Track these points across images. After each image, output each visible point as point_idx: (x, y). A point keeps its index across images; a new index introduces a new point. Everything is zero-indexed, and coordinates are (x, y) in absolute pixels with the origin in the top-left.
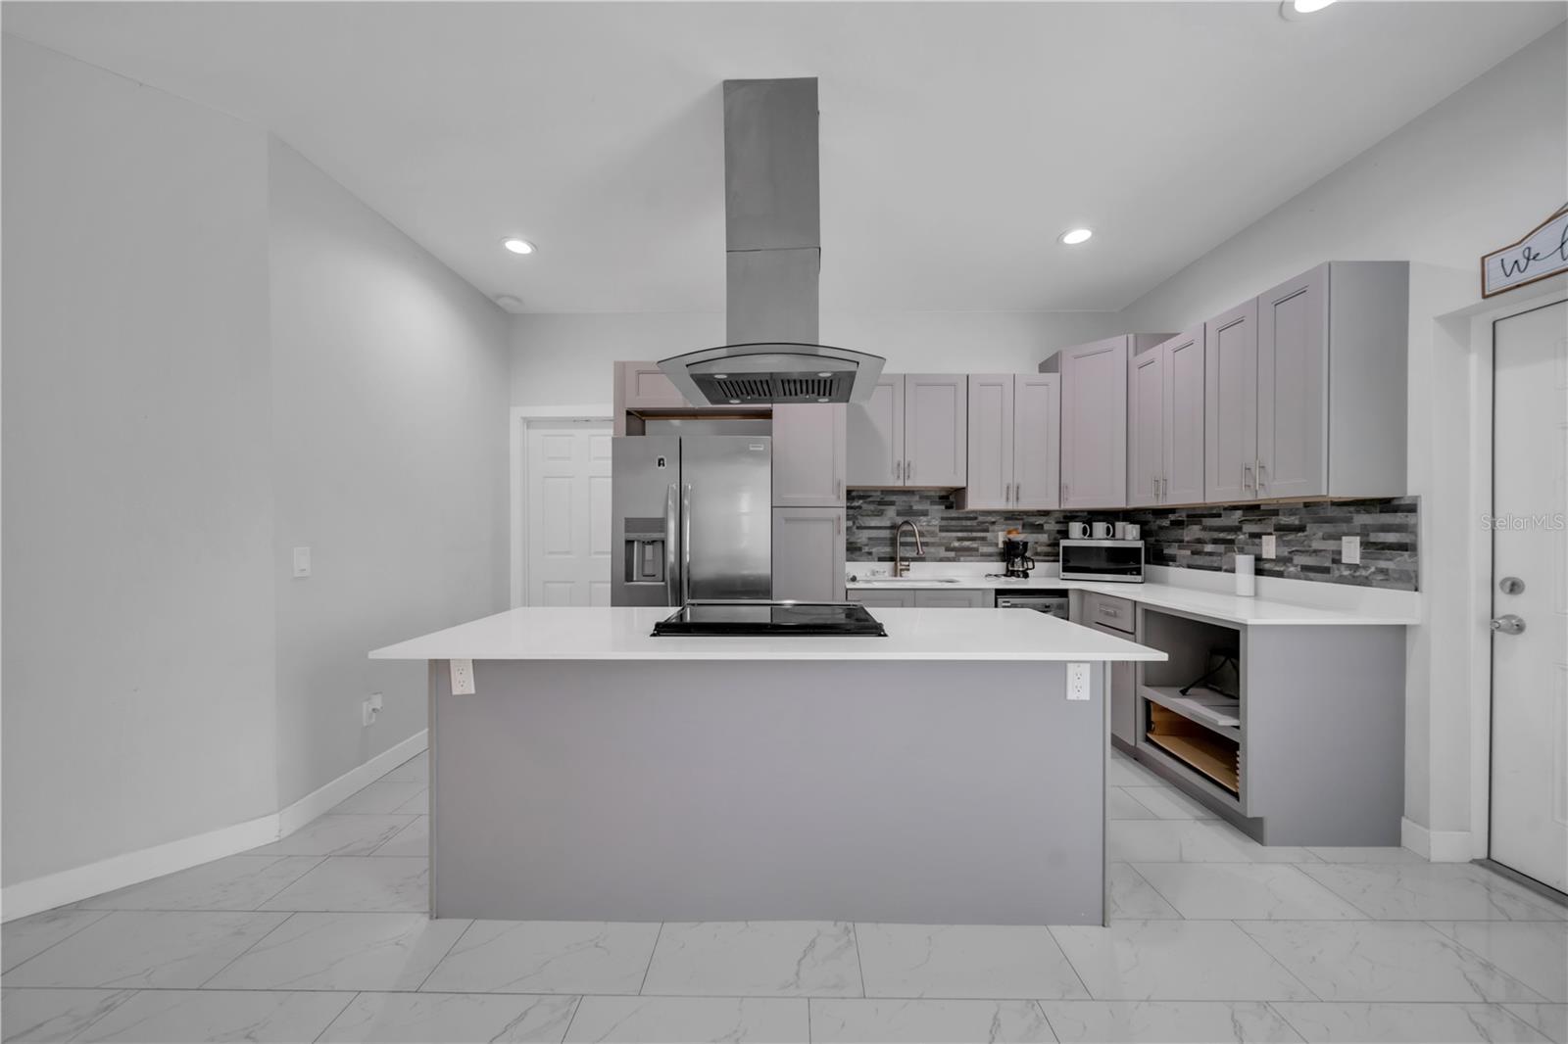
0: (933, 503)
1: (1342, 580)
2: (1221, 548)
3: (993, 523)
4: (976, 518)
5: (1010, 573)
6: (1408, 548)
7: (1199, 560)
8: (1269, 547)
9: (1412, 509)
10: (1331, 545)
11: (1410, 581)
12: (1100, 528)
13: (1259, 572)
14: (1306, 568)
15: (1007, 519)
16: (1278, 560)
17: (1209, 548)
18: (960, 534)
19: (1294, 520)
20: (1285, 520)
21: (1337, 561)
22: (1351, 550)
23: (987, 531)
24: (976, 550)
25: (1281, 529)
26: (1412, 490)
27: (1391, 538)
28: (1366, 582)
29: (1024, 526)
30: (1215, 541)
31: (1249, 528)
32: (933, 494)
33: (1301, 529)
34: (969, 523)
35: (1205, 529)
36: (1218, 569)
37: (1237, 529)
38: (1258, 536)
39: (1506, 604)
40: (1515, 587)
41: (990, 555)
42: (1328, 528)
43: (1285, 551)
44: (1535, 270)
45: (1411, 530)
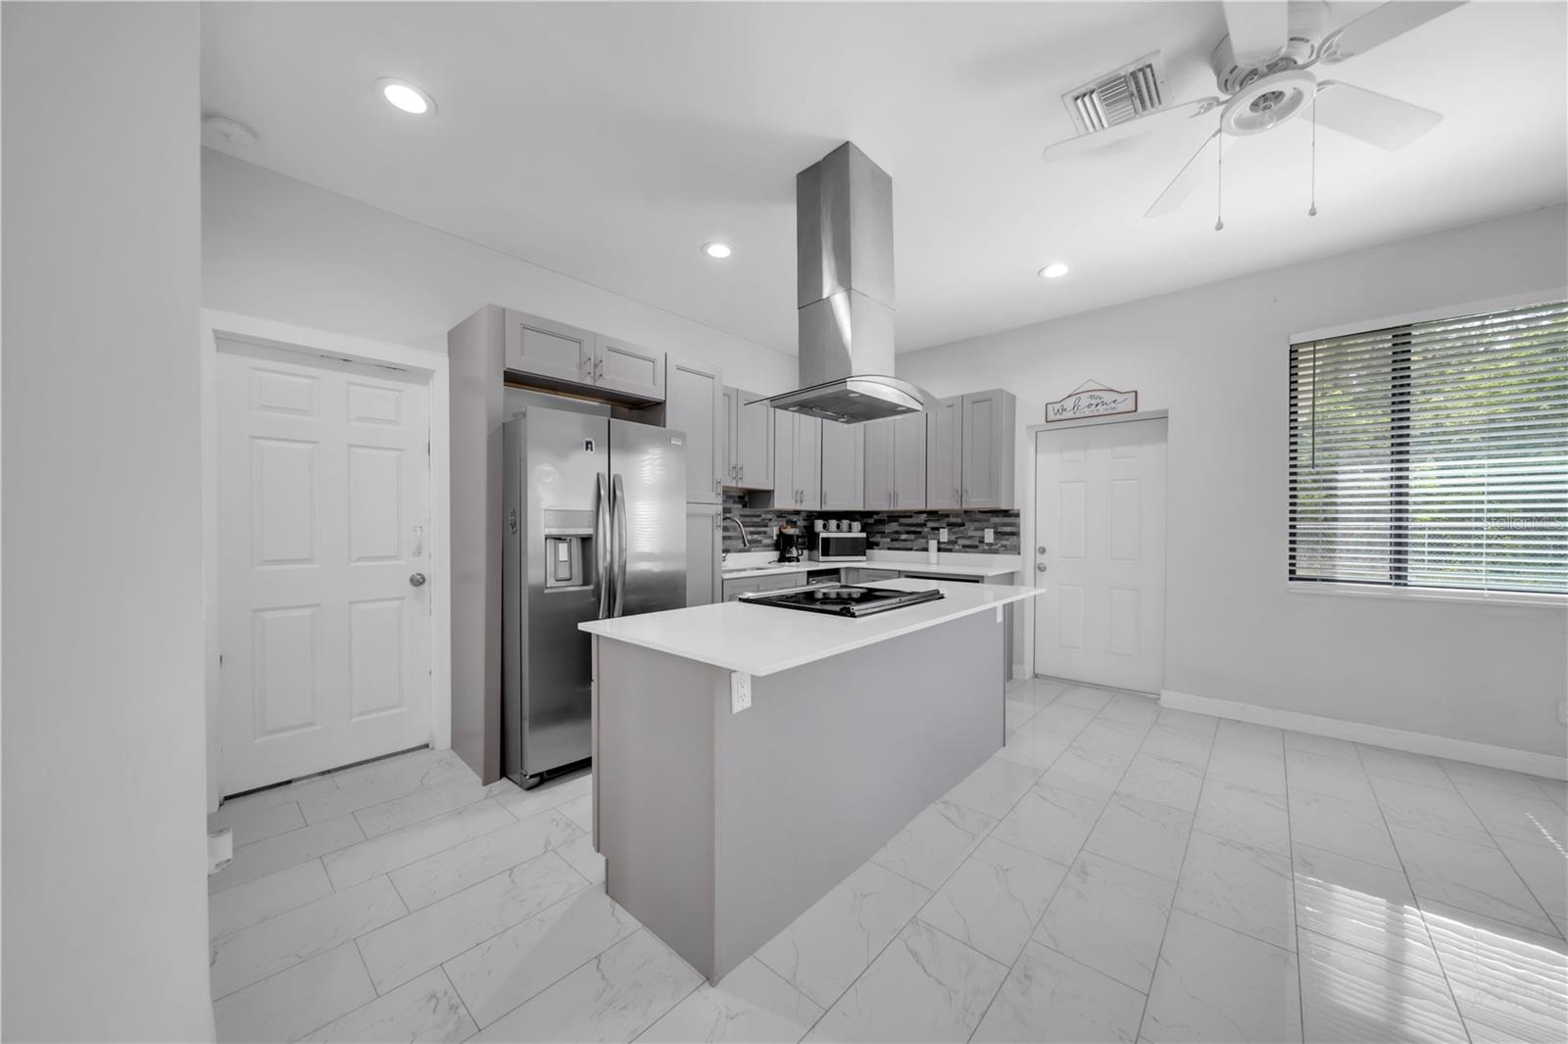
0: (735, 502)
1: (984, 552)
2: (912, 537)
3: (770, 520)
4: (760, 516)
5: (782, 559)
6: (1016, 534)
7: (896, 544)
8: (944, 535)
9: (1017, 515)
10: (979, 533)
11: (1016, 550)
12: (833, 523)
13: (939, 550)
14: (964, 546)
15: (778, 517)
16: (950, 542)
17: (904, 537)
18: (752, 529)
19: (959, 520)
20: (953, 520)
21: (982, 542)
22: (989, 536)
23: (766, 526)
24: (760, 542)
25: (949, 525)
26: (1016, 507)
27: (1008, 529)
28: (996, 552)
29: (787, 522)
30: (908, 533)
31: (930, 524)
32: (734, 494)
33: (963, 525)
34: (756, 520)
35: (901, 525)
36: (911, 549)
37: (923, 525)
38: (938, 529)
39: (1041, 559)
40: (1043, 551)
41: (768, 546)
42: (977, 525)
43: (953, 538)
44: (1065, 415)
45: (1017, 525)
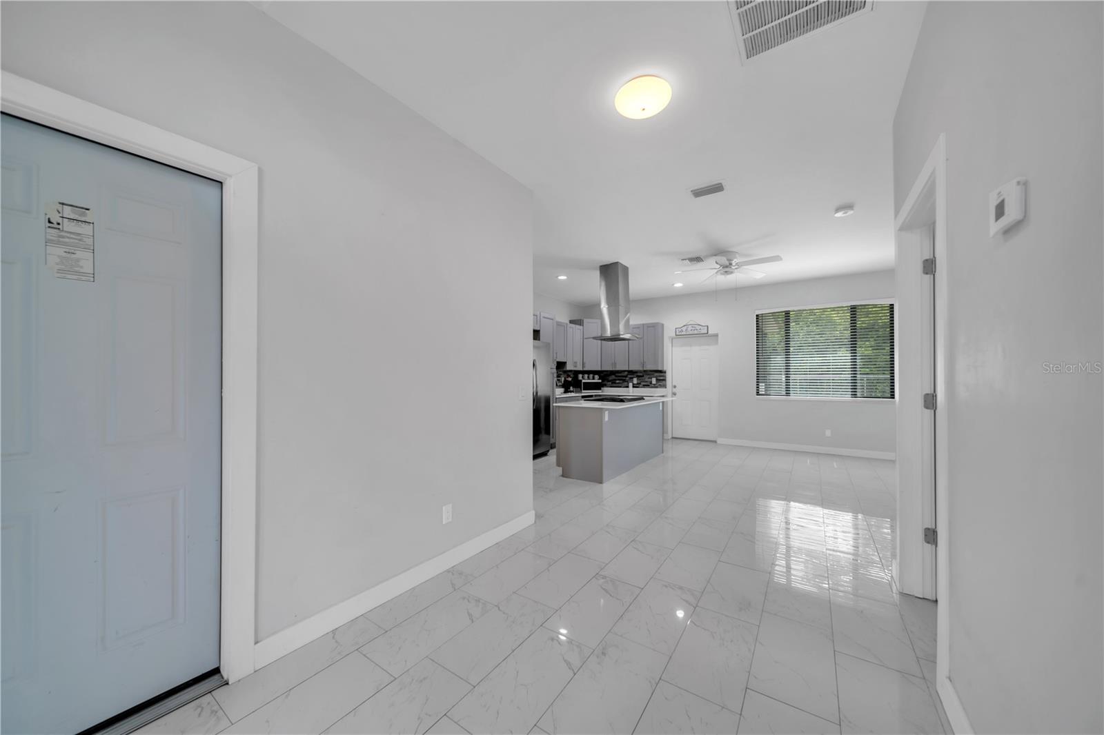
1: (652, 387)
2: (621, 382)
6: (665, 380)
7: (614, 385)
8: (635, 381)
9: (665, 372)
10: (650, 380)
11: (665, 386)
12: (587, 376)
13: (633, 387)
14: (644, 385)
16: (638, 384)
17: (618, 382)
19: (641, 374)
20: (639, 374)
21: (651, 383)
22: (654, 381)
25: (638, 377)
26: (665, 369)
27: (662, 378)
28: (657, 387)
30: (619, 380)
31: (629, 376)
33: (643, 376)
35: (616, 376)
36: (620, 387)
37: (626, 377)
38: (633, 378)
39: (674, 390)
40: (675, 387)
42: (648, 376)
43: (639, 382)
44: (683, 333)
45: (665, 377)
